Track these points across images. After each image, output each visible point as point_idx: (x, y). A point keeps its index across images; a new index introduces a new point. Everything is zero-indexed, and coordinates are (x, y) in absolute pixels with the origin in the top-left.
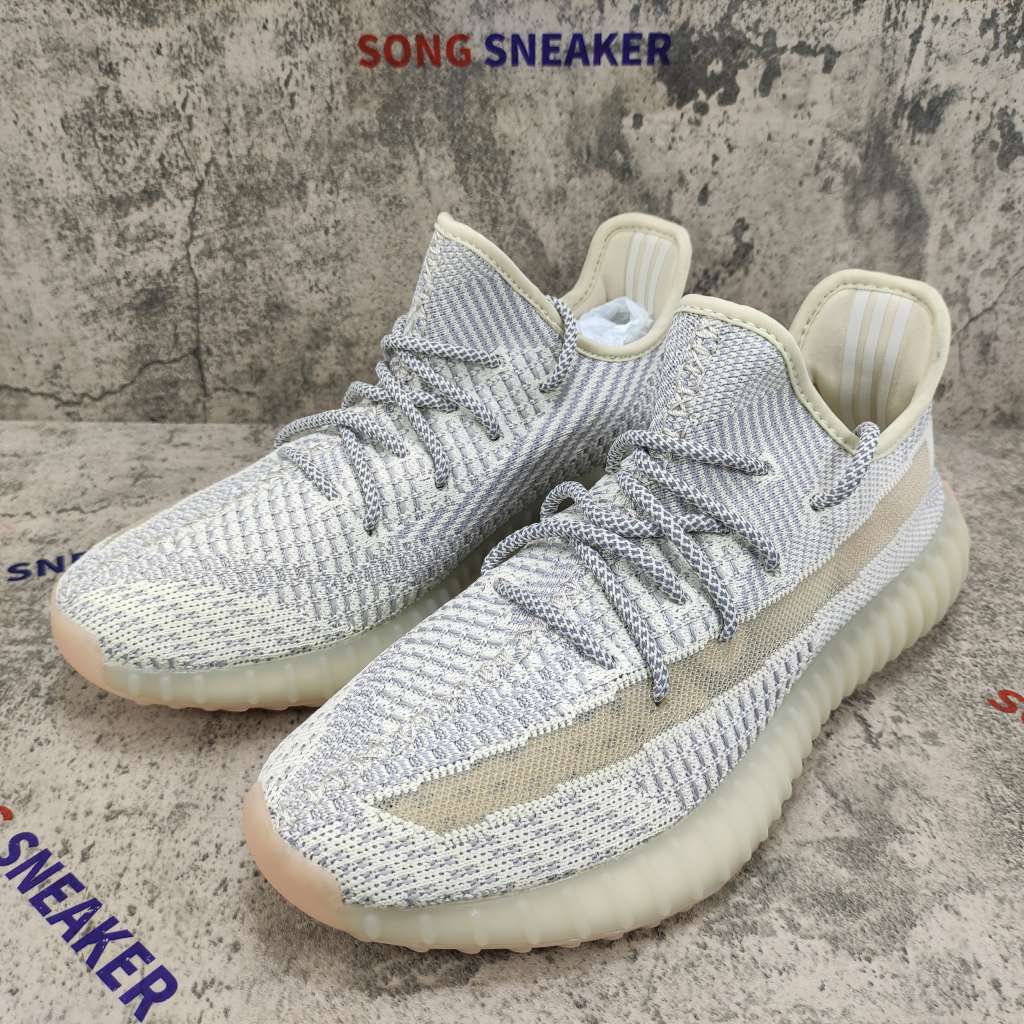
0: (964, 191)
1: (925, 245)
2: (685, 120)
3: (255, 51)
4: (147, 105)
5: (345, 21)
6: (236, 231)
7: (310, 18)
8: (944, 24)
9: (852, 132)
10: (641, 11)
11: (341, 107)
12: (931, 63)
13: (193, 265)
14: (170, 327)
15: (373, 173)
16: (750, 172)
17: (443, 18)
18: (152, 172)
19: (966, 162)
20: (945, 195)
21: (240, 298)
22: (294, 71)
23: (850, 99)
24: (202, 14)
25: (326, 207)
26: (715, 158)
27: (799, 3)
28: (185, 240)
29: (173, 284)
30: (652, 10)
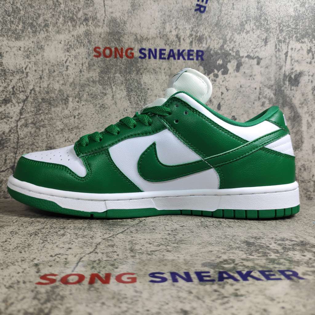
0: (312, 107)
1: (302, 127)
2: (211, 79)
3: (55, 50)
4: (11, 68)
5: (89, 42)
6: (38, 116)
7: (77, 41)
8: (295, 50)
9: (270, 86)
10: (193, 43)
11: (85, 71)
12: (293, 63)
13: (18, 130)
14: (4, 156)
15: (95, 95)
16: (235, 99)
17: (125, 42)
18: (9, 93)
19: (311, 97)
20: (305, 109)
21: (36, 144)
22: (70, 59)
23: (267, 74)
24: (38, 38)
25: (75, 108)
26: (222, 93)
27: (246, 43)
28: (17, 119)
29: (8, 137)
30: (197, 43)
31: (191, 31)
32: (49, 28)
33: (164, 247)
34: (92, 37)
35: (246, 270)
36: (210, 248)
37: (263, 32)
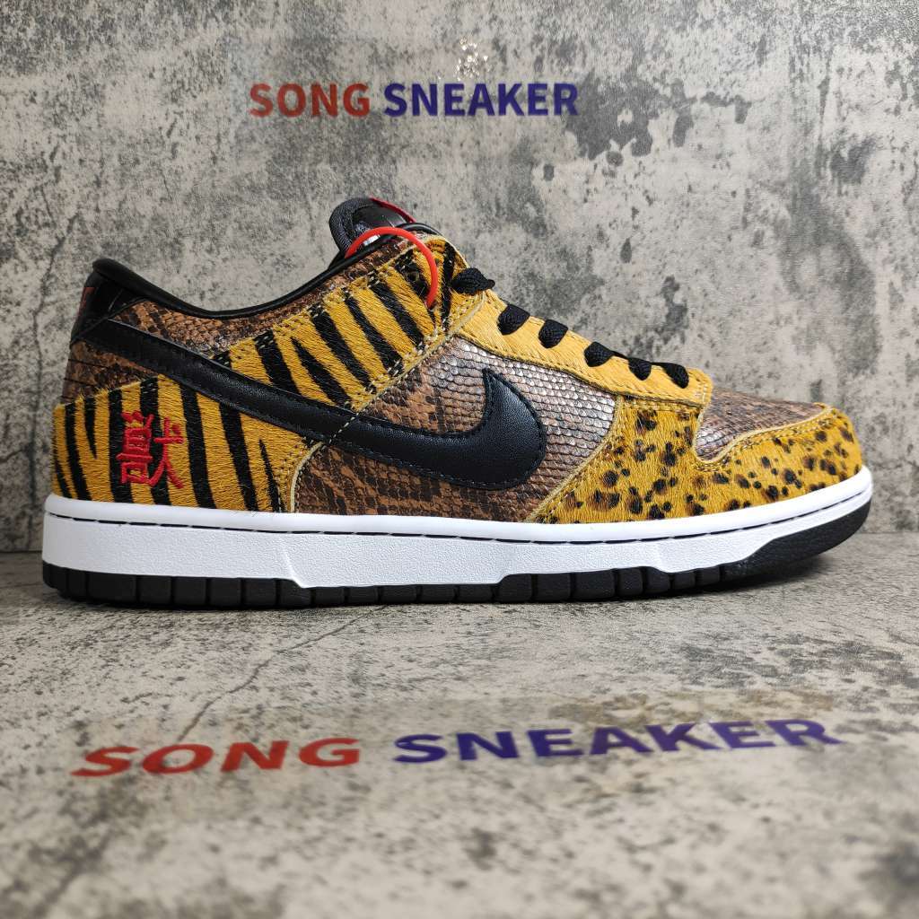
0: (903, 244)
1: (873, 305)
2: (599, 171)
3: (138, 99)
4: (10, 155)
5: (237, 70)
7: (201, 67)
8: (849, 75)
9: (776, 183)
10: (545, 62)
11: (227, 157)
12: (844, 113)
13: (38, 338)
15: (259, 229)
16: (673, 227)
17: (341, 68)
18: (6, 229)
19: (899, 213)
20: (884, 249)
22: (181, 124)
23: (768, 149)
24: (85, 63)
25: (203, 268)
26: (635, 211)
27: (703, 56)
28: (33, 308)
29: (11, 362)
30: (556, 61)
31: (538, 27)
32: (115, 32)
33: (450, 669)
34: (243, 56)
35: (677, 723)
36: (581, 667)
37: (752, 23)
